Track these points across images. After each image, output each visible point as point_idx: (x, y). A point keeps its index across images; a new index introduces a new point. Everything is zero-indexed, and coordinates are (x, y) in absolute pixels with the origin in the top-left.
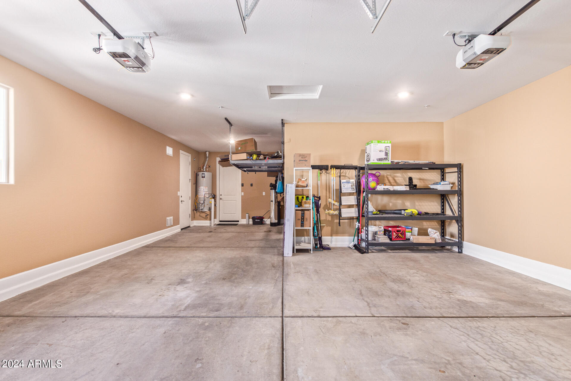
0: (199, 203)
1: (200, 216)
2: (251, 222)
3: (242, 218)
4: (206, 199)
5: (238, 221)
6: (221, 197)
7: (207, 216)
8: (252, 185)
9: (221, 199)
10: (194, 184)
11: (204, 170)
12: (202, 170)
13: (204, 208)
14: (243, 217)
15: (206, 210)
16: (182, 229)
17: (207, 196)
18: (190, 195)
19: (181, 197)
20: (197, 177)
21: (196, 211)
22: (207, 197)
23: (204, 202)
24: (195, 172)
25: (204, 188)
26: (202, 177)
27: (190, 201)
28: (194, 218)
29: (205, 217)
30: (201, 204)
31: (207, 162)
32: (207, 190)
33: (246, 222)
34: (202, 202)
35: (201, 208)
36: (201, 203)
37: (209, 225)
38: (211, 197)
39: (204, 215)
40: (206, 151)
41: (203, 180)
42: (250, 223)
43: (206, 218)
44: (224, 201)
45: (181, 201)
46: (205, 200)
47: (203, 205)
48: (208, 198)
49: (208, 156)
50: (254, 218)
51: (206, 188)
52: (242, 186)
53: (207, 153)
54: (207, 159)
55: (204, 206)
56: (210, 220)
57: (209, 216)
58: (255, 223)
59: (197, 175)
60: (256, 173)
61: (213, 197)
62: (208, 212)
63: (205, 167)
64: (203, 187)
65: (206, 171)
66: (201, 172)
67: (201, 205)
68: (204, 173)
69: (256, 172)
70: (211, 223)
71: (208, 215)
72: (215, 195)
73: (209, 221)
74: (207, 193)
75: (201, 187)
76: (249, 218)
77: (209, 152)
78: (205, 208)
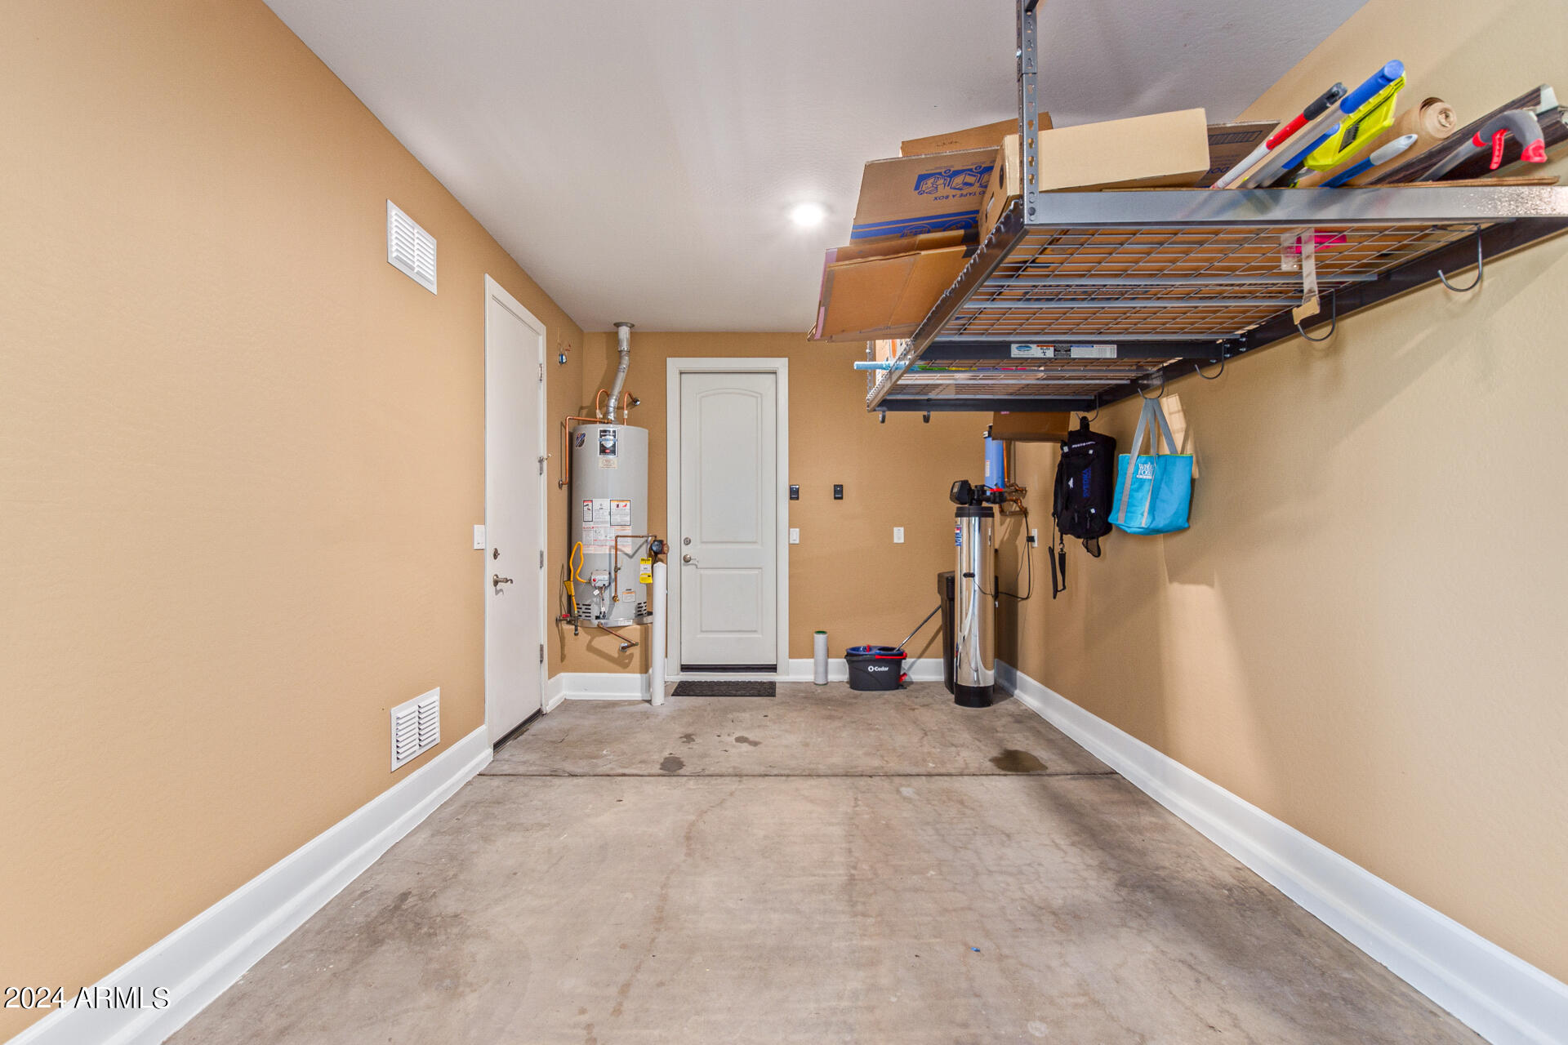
0: (589, 582)
1: (590, 648)
2: (838, 671)
3: (793, 655)
4: (623, 561)
5: (773, 668)
6: (687, 551)
7: (629, 652)
8: (838, 492)
9: (687, 560)
10: (560, 486)
11: (611, 417)
12: (599, 415)
13: (611, 607)
14: (799, 650)
15: (622, 616)
16: (498, 745)
17: (627, 546)
18: (542, 544)
19: (496, 555)
20: (576, 448)
21: (569, 623)
22: (629, 551)
23: (613, 580)
24: (563, 425)
25: (614, 504)
26: (603, 450)
27: (543, 574)
28: (560, 660)
29: (616, 655)
30: (600, 588)
31: (621, 376)
32: (628, 518)
33: (816, 673)
34: (602, 578)
35: (595, 611)
36: (599, 584)
37: (637, 695)
38: (644, 552)
39: (610, 644)
40: (618, 325)
41: (608, 464)
42: (832, 677)
43: (621, 662)
44: (702, 571)
45: (496, 583)
46: (617, 569)
47: (607, 595)
48: (631, 557)
49: (625, 346)
50: (854, 657)
51: (622, 504)
52: (791, 498)
53: (624, 333)
54: (626, 360)
55: (614, 599)
56: (645, 667)
57: (636, 652)
58: (859, 680)
59: (575, 443)
60: (926, 419)
61: (651, 548)
62: (634, 632)
63: (613, 403)
64: (606, 503)
65: (620, 420)
66: (595, 422)
67: (596, 592)
68: (611, 428)
69: (934, 415)
70: (649, 685)
71: (633, 645)
72: (661, 542)
73: (638, 676)
74: (628, 531)
75: (597, 503)
76: (828, 655)
77: (632, 326)
78: (619, 607)
